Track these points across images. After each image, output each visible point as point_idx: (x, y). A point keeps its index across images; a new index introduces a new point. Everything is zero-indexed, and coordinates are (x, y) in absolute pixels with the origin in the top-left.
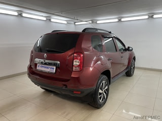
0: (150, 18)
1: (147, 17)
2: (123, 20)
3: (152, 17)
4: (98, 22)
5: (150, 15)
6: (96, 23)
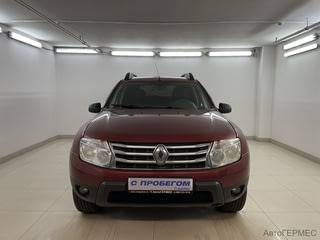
0: (205, 57)
3: (207, 54)
5: (205, 52)
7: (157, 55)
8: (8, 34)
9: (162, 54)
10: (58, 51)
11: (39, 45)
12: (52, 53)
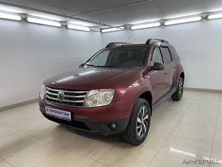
0: (204, 21)
1: (199, 18)
3: (206, 18)
4: (133, 28)
5: (204, 16)
6: (130, 29)
7: (163, 24)
8: (66, 26)
9: (166, 23)
10: (103, 31)
11: (88, 30)
12: (99, 33)
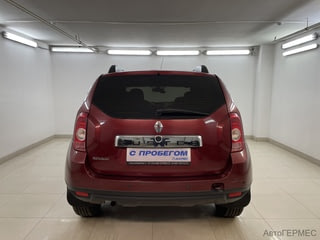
1: (197, 53)
2: (159, 53)
4: (110, 52)
6: (106, 53)
